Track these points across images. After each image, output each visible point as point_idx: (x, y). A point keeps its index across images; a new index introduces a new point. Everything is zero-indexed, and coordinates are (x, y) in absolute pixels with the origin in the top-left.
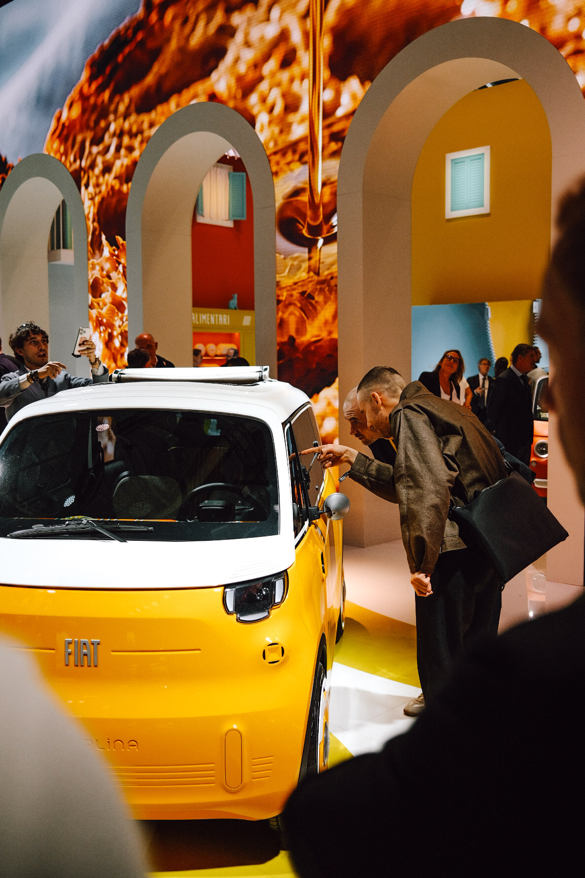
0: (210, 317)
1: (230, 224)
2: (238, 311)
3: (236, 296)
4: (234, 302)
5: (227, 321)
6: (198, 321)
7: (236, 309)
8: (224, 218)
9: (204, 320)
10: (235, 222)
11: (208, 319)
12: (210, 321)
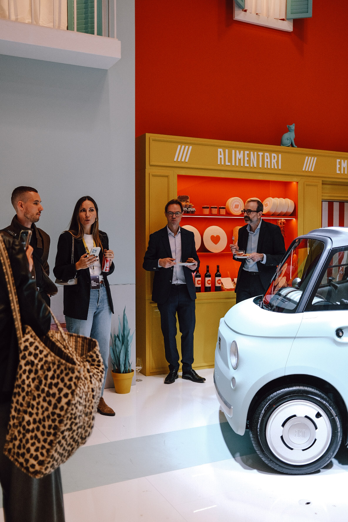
0: (249, 155)
1: (288, 27)
2: (296, 149)
3: (293, 127)
4: (289, 136)
5: (277, 162)
6: (230, 160)
7: (292, 145)
8: (278, 17)
9: (240, 160)
10: (297, 23)
11: (246, 158)
12: (249, 162)
